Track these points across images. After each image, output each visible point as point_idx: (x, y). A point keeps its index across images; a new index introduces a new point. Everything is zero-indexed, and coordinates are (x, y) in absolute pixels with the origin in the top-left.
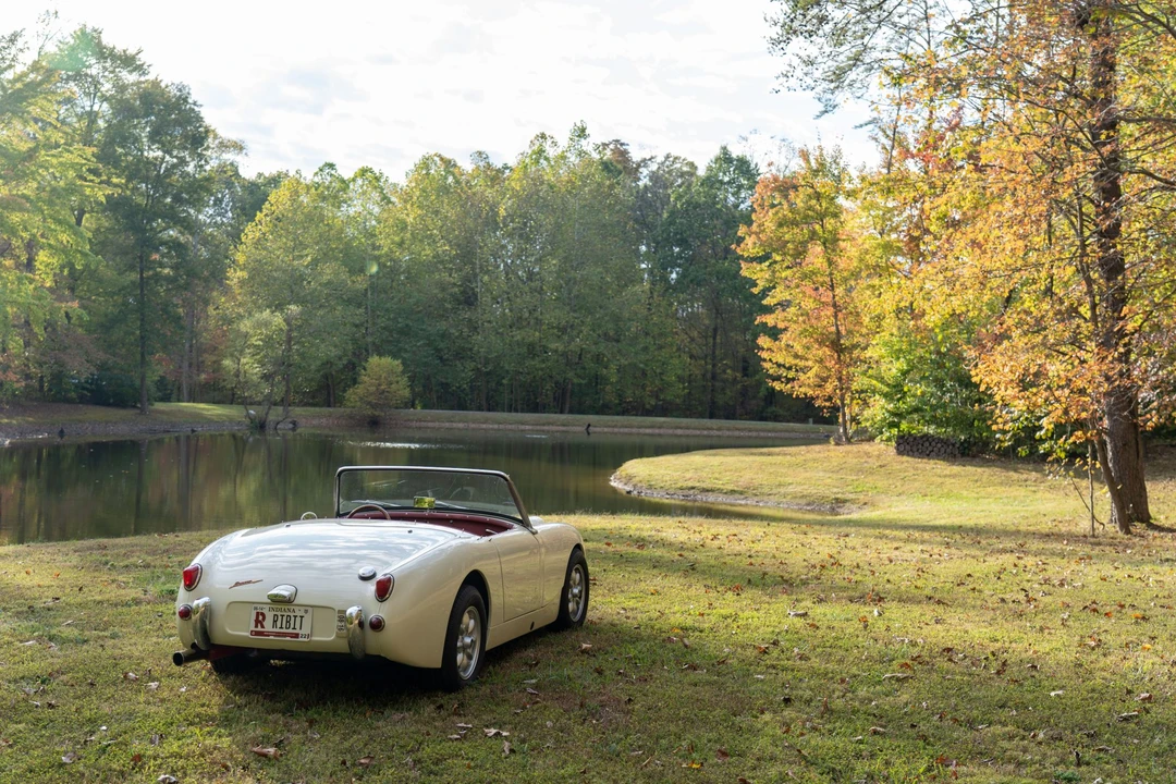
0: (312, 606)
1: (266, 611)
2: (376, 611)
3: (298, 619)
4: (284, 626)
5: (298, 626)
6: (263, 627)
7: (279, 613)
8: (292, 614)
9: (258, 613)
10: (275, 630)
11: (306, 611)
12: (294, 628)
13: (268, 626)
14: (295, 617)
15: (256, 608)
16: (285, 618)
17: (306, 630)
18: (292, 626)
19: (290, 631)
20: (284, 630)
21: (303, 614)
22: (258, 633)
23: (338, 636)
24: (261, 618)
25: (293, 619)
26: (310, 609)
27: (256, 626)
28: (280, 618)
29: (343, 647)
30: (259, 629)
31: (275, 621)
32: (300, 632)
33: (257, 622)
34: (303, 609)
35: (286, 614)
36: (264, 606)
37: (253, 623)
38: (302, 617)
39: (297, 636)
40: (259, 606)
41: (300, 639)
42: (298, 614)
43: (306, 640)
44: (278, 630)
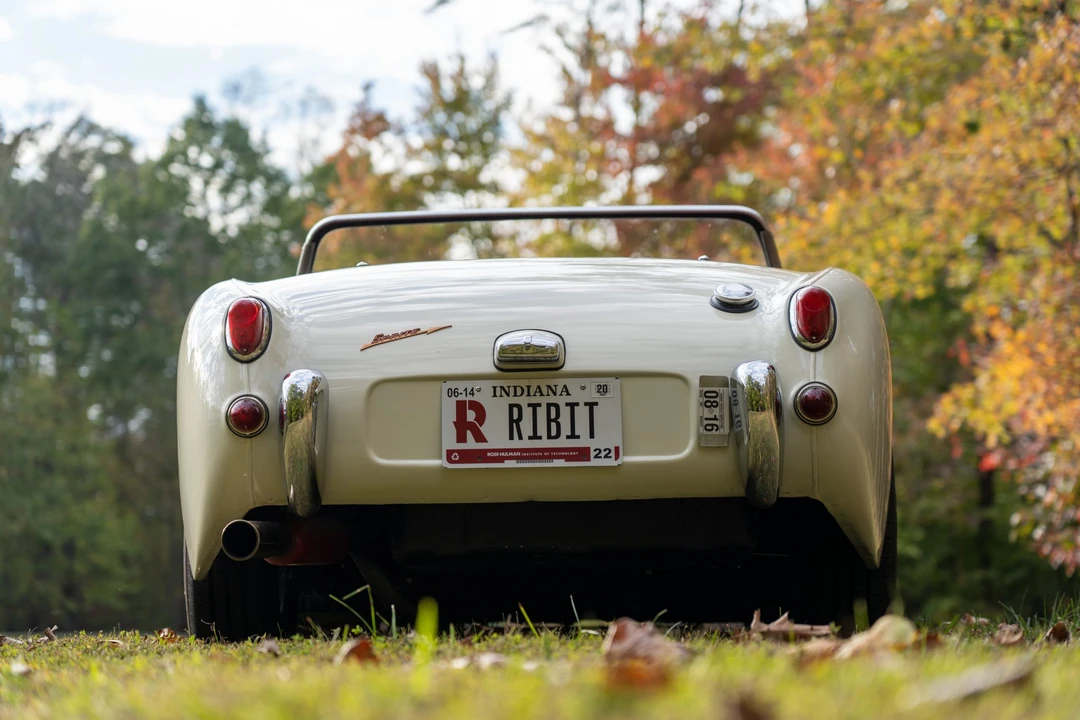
0: (618, 375)
1: (484, 397)
2: (806, 372)
3: (582, 413)
4: (542, 431)
5: (582, 427)
6: (480, 438)
7: (523, 401)
8: (561, 400)
9: (461, 407)
10: (516, 444)
11: (603, 390)
12: (573, 436)
13: (496, 434)
14: (572, 406)
15: (453, 392)
16: (542, 412)
17: (606, 437)
18: (566, 430)
19: (562, 442)
20: (545, 443)
21: (594, 396)
22: (467, 456)
23: (701, 447)
24: (471, 416)
25: (565, 412)
26: (612, 383)
27: (461, 438)
28: (527, 412)
29: (719, 478)
30: (471, 444)
31: (514, 423)
32: (592, 444)
33: (462, 427)
34: (592, 385)
35: (544, 401)
36: (476, 385)
37: (450, 433)
38: (591, 405)
39: (583, 454)
40: (461, 386)
41: (594, 462)
42: (577, 396)
43: (611, 462)
44: (526, 444)
